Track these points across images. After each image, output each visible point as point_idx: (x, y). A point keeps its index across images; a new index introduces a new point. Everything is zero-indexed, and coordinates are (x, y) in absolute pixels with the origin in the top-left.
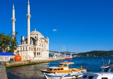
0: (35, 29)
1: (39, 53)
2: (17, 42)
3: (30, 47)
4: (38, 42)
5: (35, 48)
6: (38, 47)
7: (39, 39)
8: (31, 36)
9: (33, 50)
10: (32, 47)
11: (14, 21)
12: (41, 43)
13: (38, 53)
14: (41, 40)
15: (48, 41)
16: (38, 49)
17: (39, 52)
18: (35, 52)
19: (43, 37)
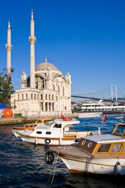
0: (46, 60)
1: (50, 104)
2: (12, 85)
3: (34, 93)
4: (50, 84)
5: (42, 95)
6: (47, 92)
7: (51, 78)
8: (38, 72)
9: (38, 98)
10: (37, 93)
11: (9, 49)
12: (55, 84)
13: (46, 103)
14: (55, 80)
15: (70, 80)
16: (48, 96)
17: (48, 101)
18: (41, 101)
19: (60, 73)
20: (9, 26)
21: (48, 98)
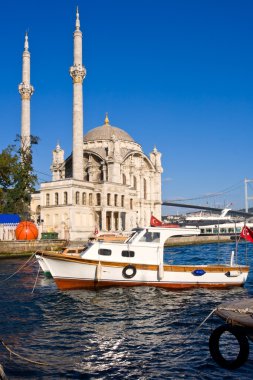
0: (107, 120)
1: (116, 214)
2: (34, 173)
3: (81, 191)
4: (115, 172)
5: (99, 195)
6: (109, 190)
7: (119, 158)
8: (90, 146)
9: (91, 202)
10: (88, 192)
11: (26, 95)
12: (127, 171)
13: (109, 213)
14: (127, 163)
15: (159, 163)
16: (112, 197)
17: (113, 210)
18: (98, 209)
19: (137, 148)
20: (27, 45)
21: (112, 202)
